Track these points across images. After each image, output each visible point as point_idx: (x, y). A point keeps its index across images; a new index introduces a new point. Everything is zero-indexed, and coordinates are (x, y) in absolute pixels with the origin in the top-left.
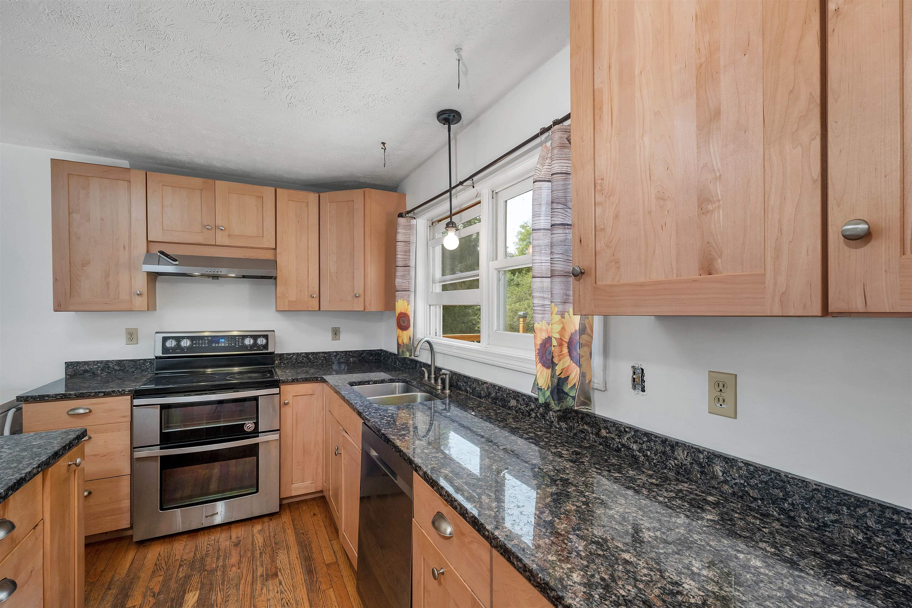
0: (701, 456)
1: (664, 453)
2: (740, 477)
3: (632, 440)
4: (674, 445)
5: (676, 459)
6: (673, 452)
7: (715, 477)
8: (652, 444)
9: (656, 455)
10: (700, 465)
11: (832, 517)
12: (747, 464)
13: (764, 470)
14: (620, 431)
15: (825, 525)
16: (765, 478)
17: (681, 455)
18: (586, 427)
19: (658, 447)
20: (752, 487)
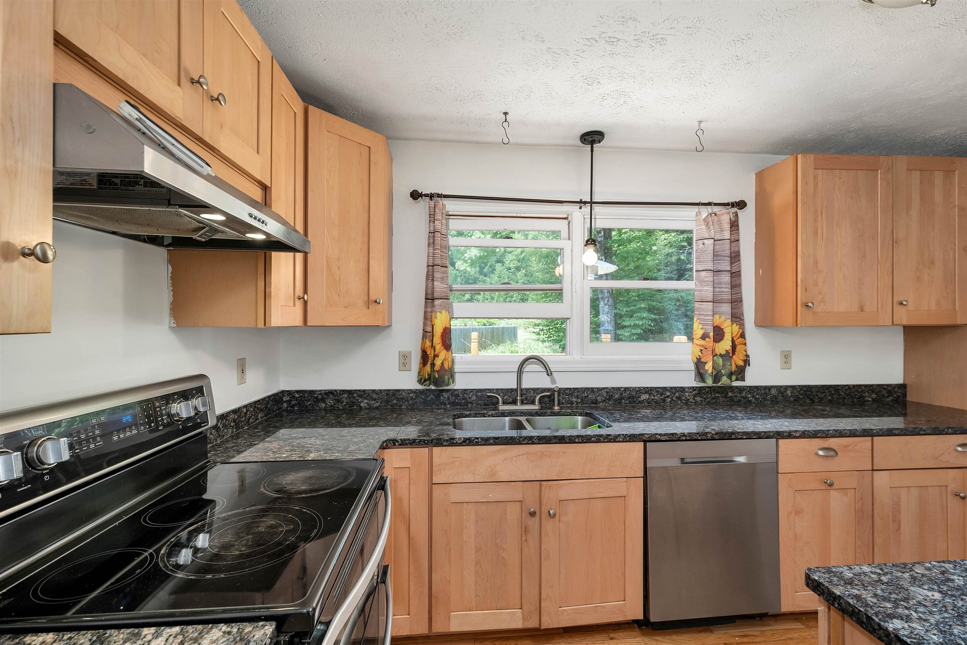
0: (782, 389)
1: (765, 393)
2: (797, 392)
3: (748, 393)
4: (769, 388)
5: (771, 394)
6: (770, 392)
7: (787, 396)
8: (759, 391)
9: (761, 396)
10: (782, 393)
11: (824, 395)
12: (799, 386)
13: (805, 386)
14: (741, 390)
15: (822, 398)
16: (805, 389)
17: (773, 392)
18: (717, 395)
19: (762, 392)
20: (801, 394)
